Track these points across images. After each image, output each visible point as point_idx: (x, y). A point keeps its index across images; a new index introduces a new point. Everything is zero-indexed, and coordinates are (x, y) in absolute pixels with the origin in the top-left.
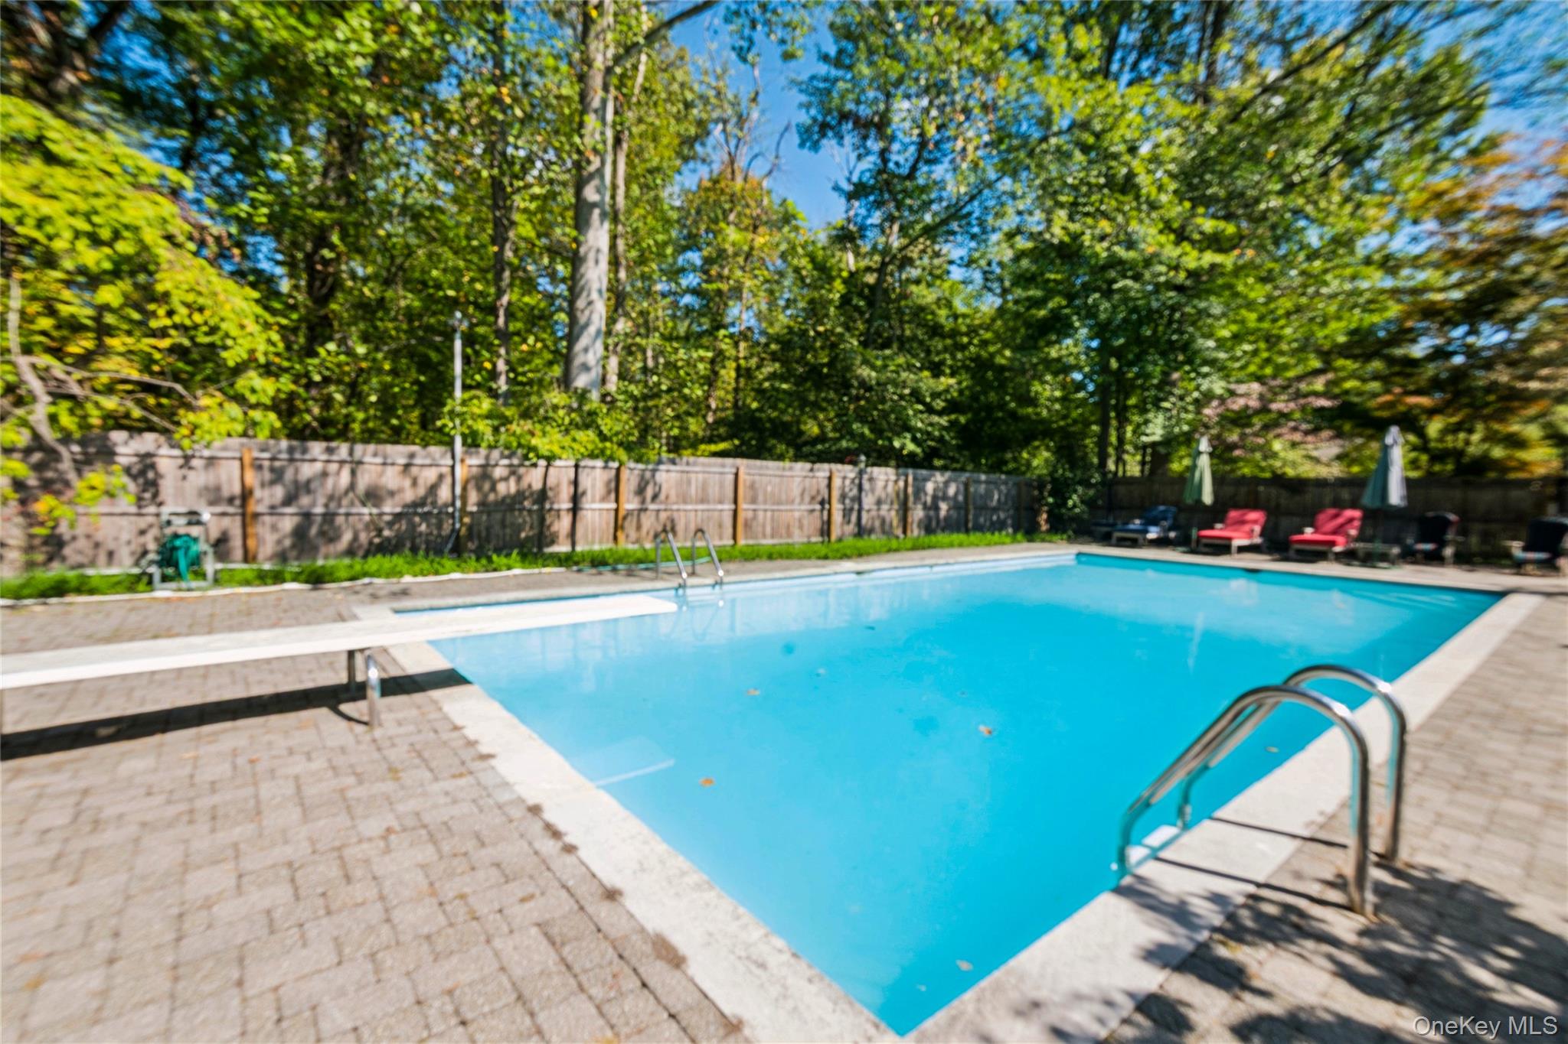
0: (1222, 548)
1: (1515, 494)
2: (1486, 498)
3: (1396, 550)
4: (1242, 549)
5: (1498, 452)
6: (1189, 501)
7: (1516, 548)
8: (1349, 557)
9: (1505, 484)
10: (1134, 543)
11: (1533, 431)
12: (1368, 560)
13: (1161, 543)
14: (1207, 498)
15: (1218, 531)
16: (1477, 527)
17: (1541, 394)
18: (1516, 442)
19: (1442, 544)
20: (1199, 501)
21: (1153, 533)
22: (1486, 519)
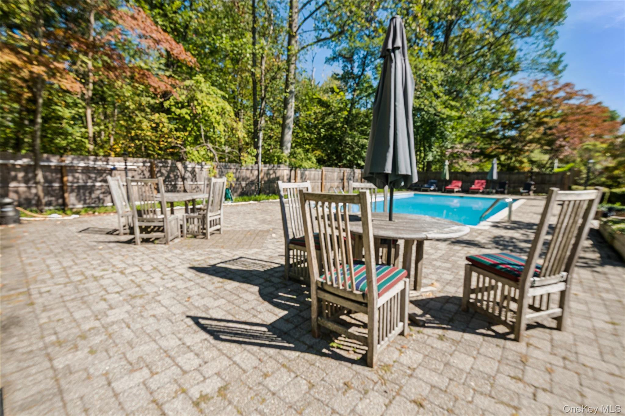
0: (452, 191)
1: (521, 176)
2: (514, 177)
3: (494, 191)
4: (457, 192)
5: (517, 165)
6: (442, 178)
7: (521, 190)
8: (483, 193)
9: (519, 173)
10: (426, 191)
11: (525, 160)
12: (488, 193)
13: (434, 191)
14: (448, 177)
15: (449, 187)
16: (512, 185)
17: (528, 150)
18: (521, 162)
19: (505, 189)
20: (445, 179)
21: (432, 188)
22: (514, 183)
